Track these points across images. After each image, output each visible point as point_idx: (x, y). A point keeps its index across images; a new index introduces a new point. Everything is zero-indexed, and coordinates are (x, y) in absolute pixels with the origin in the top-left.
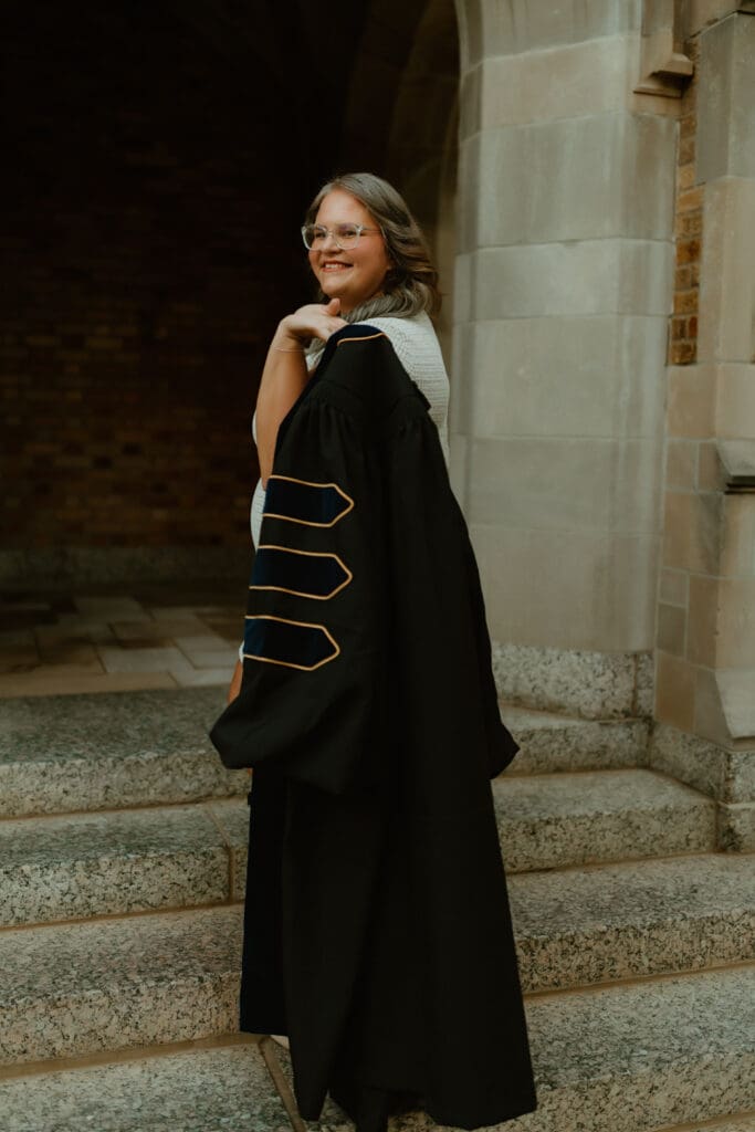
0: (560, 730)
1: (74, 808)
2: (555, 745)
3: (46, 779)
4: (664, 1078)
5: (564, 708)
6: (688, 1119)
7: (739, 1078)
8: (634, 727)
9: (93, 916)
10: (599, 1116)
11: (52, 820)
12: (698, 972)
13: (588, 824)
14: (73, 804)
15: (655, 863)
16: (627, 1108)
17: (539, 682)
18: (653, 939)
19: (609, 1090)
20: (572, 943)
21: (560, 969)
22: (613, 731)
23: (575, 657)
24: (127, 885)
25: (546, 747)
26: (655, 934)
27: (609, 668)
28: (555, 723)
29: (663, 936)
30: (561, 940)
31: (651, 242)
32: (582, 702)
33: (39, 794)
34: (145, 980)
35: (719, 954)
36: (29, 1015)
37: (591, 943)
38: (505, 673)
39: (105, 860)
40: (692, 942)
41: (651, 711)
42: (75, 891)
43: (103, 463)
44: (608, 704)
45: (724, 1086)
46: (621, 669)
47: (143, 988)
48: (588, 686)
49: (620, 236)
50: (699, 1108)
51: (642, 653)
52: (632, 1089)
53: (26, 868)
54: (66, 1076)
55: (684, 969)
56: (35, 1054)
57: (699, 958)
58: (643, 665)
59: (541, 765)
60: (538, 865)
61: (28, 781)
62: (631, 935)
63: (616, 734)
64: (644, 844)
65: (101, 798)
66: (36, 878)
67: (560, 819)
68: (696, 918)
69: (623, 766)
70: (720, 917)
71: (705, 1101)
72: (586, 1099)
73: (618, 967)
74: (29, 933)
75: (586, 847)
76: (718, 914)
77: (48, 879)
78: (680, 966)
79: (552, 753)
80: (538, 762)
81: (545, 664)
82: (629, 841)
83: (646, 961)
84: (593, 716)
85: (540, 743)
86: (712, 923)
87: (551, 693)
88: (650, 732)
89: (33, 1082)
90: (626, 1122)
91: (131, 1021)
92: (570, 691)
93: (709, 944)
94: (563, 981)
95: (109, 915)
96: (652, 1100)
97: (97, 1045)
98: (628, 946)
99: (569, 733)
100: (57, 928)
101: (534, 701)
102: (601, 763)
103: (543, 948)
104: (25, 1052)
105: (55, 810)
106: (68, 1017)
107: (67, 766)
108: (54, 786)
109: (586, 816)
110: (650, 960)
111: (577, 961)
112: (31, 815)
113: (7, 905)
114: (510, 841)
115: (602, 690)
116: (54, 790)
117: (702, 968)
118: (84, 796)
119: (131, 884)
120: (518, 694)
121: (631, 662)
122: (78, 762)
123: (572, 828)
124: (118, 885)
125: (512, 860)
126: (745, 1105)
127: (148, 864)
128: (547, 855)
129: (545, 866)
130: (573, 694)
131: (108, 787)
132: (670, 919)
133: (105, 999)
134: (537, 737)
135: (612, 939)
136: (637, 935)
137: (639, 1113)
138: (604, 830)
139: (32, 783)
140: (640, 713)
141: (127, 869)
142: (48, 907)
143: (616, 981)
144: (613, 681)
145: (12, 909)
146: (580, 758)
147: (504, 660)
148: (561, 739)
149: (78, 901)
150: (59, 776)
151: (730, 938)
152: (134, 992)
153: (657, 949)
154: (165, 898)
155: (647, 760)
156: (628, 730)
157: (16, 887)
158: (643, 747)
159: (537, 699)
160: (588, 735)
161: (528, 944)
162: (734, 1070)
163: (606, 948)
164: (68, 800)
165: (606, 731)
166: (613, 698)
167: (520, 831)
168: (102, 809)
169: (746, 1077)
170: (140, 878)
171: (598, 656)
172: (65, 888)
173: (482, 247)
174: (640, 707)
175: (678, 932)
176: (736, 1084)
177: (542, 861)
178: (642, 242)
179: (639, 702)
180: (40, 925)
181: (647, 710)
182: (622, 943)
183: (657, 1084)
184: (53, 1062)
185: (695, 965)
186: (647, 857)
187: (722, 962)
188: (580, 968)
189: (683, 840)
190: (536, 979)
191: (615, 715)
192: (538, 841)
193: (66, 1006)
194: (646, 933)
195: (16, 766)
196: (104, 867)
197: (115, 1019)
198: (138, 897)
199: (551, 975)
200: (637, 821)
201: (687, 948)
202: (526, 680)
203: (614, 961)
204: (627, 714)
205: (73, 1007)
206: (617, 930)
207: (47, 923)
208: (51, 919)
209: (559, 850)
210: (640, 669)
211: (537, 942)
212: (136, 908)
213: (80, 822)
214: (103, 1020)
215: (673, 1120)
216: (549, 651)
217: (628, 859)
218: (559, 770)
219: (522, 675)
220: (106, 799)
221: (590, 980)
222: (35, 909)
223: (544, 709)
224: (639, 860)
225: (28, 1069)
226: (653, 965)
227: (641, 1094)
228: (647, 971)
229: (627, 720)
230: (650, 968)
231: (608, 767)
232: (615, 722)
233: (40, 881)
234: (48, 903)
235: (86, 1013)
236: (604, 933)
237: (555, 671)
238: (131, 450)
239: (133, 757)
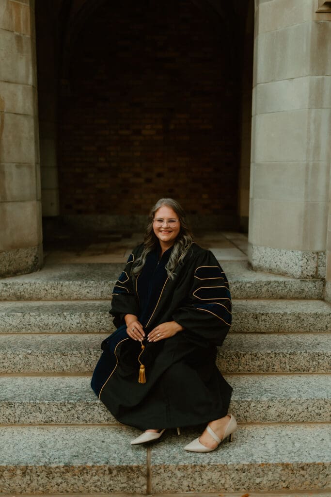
0: (282, 282)
1: (91, 298)
2: (280, 288)
3: (81, 287)
4: (273, 403)
5: (287, 274)
6: (285, 420)
7: (307, 408)
8: (317, 282)
9: (88, 332)
10: (246, 413)
11: (83, 301)
12: (311, 374)
13: (281, 317)
14: (91, 297)
15: (310, 334)
16: (258, 412)
17: (278, 263)
18: (291, 359)
19: (250, 404)
20: (256, 356)
21: (251, 365)
22: (307, 284)
23: (291, 253)
24: (99, 323)
25: (276, 288)
26: (292, 357)
27: (305, 257)
28: (281, 279)
29: (296, 358)
30: (251, 354)
31: (324, 77)
32: (294, 272)
33: (79, 292)
34: (93, 351)
35: (321, 368)
36: (55, 357)
37: (264, 357)
38: (266, 260)
39: (91, 313)
40: (309, 362)
41: (325, 276)
42: (81, 323)
43: (149, 181)
44: (305, 272)
45: (300, 410)
46: (310, 258)
47: (92, 353)
48: (296, 265)
49: (309, 75)
50: (289, 417)
51: (320, 252)
52: (260, 406)
53: (65, 314)
54: (66, 378)
55: (305, 372)
56: (58, 370)
57: (312, 369)
58: (321, 257)
59: (274, 295)
60: (258, 330)
61: (75, 287)
62: (281, 356)
63: (308, 284)
64: (306, 327)
65: (100, 295)
66: (68, 317)
67: (268, 314)
68: (311, 352)
69: (311, 299)
70: (322, 353)
71: (292, 415)
72: (241, 406)
73: (276, 368)
74: (66, 335)
75: (279, 325)
76: (321, 352)
77: (72, 318)
78: (304, 371)
79: (279, 291)
80: (273, 294)
81: (280, 256)
82: (299, 325)
83: (288, 366)
84: (298, 277)
85: (273, 286)
86: (318, 355)
87: (283, 267)
88: (324, 285)
89: (56, 378)
90: (258, 417)
91: (89, 363)
92: (290, 267)
93: (317, 364)
94: (252, 370)
95: (93, 332)
96: (268, 411)
97: (77, 370)
98: (280, 360)
99: (286, 283)
100: (75, 335)
101: (276, 271)
102: (301, 296)
103: (244, 356)
104: (54, 369)
105: (84, 298)
106: (68, 359)
107: (88, 283)
108: (84, 290)
109: (280, 313)
110: (290, 367)
111: (258, 363)
112: (76, 299)
113: (59, 325)
114: (246, 320)
115: (302, 266)
116: (84, 291)
117: (313, 373)
118: (94, 294)
119: (101, 322)
120: (270, 268)
121: (315, 255)
122: (92, 282)
123: (273, 317)
124: (96, 322)
125: (247, 328)
126: (310, 419)
127: (106, 316)
128: (262, 327)
129: (262, 331)
130: (291, 268)
131: (102, 292)
132: (299, 352)
133: (80, 355)
134: (272, 284)
135: (273, 356)
136: (284, 356)
137: (263, 415)
138: (287, 319)
139: (76, 288)
140: (320, 277)
141: (99, 317)
142: (72, 328)
143: (275, 373)
144: (307, 263)
145: (61, 327)
146: (292, 294)
147: (266, 254)
148: (283, 285)
149: (82, 326)
150: (85, 287)
151: (327, 362)
152: (89, 354)
153: (293, 363)
154: (112, 328)
155: (322, 297)
156: (314, 283)
157: (62, 319)
158: (321, 291)
159: (278, 270)
160: (295, 285)
161: (237, 354)
162: (305, 405)
163: (270, 360)
164: (89, 295)
165: (303, 284)
166: (306, 270)
167: (251, 317)
168: (101, 299)
169: (310, 409)
170: (103, 321)
171: (300, 252)
172: (78, 321)
173: (259, 84)
174: (319, 274)
175: (303, 357)
176: (306, 410)
177: (260, 329)
178: (321, 77)
179: (319, 272)
180: (70, 333)
181: (323, 276)
182: (277, 359)
183: (270, 405)
184: (63, 373)
185: (311, 371)
186: (307, 332)
187: (323, 371)
188: (259, 366)
189: (325, 326)
190: (241, 368)
191: (307, 277)
192: (258, 321)
193: (67, 355)
194: (288, 356)
195: (71, 282)
196: (91, 315)
197: (83, 362)
198: (103, 327)
199: (247, 367)
200: (302, 317)
201: (307, 364)
202: (274, 262)
203: (274, 365)
204: (313, 277)
205: (69, 356)
206: (275, 353)
207: (72, 333)
208: (74, 332)
209: (268, 326)
210: (319, 258)
211: (241, 354)
212: (102, 331)
213: (91, 303)
214: (79, 362)
215: (278, 420)
216: (282, 251)
217: (298, 332)
218: (282, 298)
219: (272, 260)
220: (102, 296)
221: (263, 371)
222: (68, 327)
223: (280, 274)
224: (302, 333)
225: (55, 374)
226: (291, 369)
227: (264, 408)
228: (288, 371)
229: (314, 279)
230: (290, 370)
231: (305, 298)
232: (308, 280)
233: (69, 318)
234: (72, 326)
235: (73, 359)
236: (269, 354)
237: (284, 259)
238: (160, 175)
239: (111, 282)
